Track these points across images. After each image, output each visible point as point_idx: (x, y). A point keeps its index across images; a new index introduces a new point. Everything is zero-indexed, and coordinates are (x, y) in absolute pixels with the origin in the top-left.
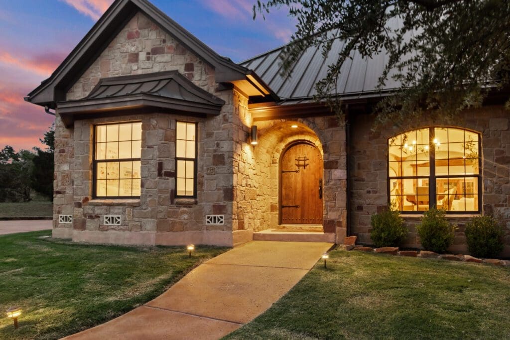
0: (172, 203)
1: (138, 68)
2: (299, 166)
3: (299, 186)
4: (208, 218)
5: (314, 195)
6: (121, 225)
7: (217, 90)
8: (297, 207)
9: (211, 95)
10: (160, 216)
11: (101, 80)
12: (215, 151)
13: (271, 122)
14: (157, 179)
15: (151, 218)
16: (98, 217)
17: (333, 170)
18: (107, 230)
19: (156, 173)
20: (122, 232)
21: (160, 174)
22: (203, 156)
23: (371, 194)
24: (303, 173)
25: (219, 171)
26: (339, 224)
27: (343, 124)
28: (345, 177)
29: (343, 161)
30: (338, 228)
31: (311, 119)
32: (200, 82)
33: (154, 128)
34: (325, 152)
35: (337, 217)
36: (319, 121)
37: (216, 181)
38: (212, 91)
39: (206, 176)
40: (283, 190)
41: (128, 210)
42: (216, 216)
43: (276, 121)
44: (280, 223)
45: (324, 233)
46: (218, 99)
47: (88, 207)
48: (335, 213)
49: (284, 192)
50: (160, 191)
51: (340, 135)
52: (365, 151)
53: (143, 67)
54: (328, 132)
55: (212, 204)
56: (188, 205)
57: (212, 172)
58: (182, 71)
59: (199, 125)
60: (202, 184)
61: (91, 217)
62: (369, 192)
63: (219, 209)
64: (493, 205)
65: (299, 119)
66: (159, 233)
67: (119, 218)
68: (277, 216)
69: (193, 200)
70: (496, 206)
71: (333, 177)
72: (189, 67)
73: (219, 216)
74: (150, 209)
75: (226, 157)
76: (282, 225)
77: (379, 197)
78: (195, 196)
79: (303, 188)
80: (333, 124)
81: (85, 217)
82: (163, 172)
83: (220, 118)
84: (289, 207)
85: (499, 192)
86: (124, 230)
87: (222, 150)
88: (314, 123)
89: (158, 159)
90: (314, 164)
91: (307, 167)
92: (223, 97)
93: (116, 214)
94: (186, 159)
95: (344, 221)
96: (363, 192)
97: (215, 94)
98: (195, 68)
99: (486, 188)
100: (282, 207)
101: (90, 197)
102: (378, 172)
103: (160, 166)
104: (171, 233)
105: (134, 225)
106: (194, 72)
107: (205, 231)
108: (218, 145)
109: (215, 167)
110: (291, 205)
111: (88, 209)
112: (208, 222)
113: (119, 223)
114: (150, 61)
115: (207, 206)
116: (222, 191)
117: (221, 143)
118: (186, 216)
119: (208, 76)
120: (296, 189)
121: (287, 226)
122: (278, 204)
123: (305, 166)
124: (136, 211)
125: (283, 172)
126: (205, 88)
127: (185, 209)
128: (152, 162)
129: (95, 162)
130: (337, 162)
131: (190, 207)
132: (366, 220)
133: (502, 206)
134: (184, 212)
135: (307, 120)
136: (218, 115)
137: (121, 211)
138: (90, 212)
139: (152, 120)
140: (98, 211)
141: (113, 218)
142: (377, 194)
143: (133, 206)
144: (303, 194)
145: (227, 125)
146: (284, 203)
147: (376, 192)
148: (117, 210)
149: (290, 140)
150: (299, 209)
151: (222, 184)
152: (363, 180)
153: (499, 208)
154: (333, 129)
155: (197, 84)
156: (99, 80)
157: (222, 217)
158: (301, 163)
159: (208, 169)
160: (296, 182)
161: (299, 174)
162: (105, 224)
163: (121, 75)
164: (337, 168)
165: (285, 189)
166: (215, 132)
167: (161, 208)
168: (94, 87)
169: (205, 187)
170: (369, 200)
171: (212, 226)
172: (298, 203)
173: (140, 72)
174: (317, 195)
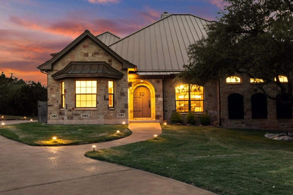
0: (108, 109)
1: (88, 59)
2: (141, 95)
3: (141, 103)
4: (119, 115)
5: (147, 107)
6: (89, 117)
7: (121, 70)
8: (140, 111)
9: (119, 72)
10: (105, 114)
11: (71, 62)
12: (121, 91)
13: (136, 80)
14: (104, 101)
15: (102, 114)
16: (79, 115)
17: (158, 98)
18: (83, 119)
19: (104, 99)
20: (89, 120)
21: (105, 100)
22: (116, 93)
23: (170, 106)
24: (142, 98)
25: (122, 98)
26: (161, 116)
27: (161, 82)
28: (162, 100)
29: (162, 95)
30: (160, 118)
31: (150, 80)
32: (115, 67)
33: (103, 84)
34: (155, 91)
35: (160, 114)
36: (153, 80)
37: (121, 102)
38: (119, 70)
39: (117, 100)
40: (134, 104)
41: (92, 112)
42: (122, 114)
43: (137, 80)
44: (134, 117)
45: (156, 119)
46: (122, 73)
47: (74, 111)
48: (159, 113)
49: (135, 105)
50: (105, 105)
51: (160, 86)
52: (168, 91)
53: (90, 59)
54: (157, 85)
55: (120, 110)
56: (112, 110)
57: (119, 98)
58: (107, 62)
59: (115, 82)
60: (116, 103)
61: (76, 115)
62: (169, 105)
63: (123, 111)
64: (208, 110)
65: (146, 80)
66: (105, 120)
67: (88, 115)
68: (133, 115)
69: (114, 109)
70: (209, 110)
71: (158, 100)
72: (110, 61)
73: (123, 114)
74: (101, 112)
75: (125, 93)
76: (135, 118)
77: (172, 107)
78: (114, 107)
79: (142, 104)
80: (158, 82)
81: (73, 115)
82: (106, 98)
83: (123, 80)
84: (137, 111)
85: (209, 105)
86: (90, 119)
87: (123, 91)
88: (151, 81)
89: (104, 94)
90: (147, 95)
91: (144, 96)
92: (124, 72)
93: (87, 113)
94: (111, 94)
95: (162, 115)
96: (167, 105)
97: (120, 71)
98: (113, 62)
99: (205, 104)
100: (134, 111)
101: (74, 107)
102: (172, 98)
103: (105, 96)
104: (108, 120)
105: (95, 117)
106: (112, 63)
107: (118, 119)
108: (122, 89)
109: (121, 97)
110: (138, 110)
111: (74, 112)
112: (119, 116)
113: (88, 117)
114: (94, 57)
115: (118, 110)
116: (124, 105)
117: (123, 89)
118: (112, 114)
119: (118, 65)
120: (140, 104)
121: (137, 118)
122: (133, 110)
123: (143, 95)
124: (96, 112)
125: (134, 97)
126: (117, 69)
127: (112, 112)
128: (102, 95)
129: (76, 95)
130: (160, 95)
131: (113, 111)
132: (169, 115)
133: (210, 110)
134: (111, 113)
135: (149, 80)
136: (122, 78)
137: (89, 112)
138: (75, 113)
139: (102, 81)
140: (79, 112)
141: (85, 115)
142: (172, 106)
143: (94, 110)
144: (143, 106)
145: (125, 82)
146: (135, 110)
147: (171, 105)
148: (87, 112)
149: (138, 85)
150: (141, 112)
151: (124, 103)
152: (167, 101)
153: (209, 111)
154: (158, 84)
155: (113, 67)
156: (70, 62)
157: (124, 114)
158: (142, 94)
159: (118, 97)
160: (140, 101)
161: (141, 98)
162: (82, 117)
163: (80, 61)
164: (160, 97)
165: (135, 104)
166: (121, 84)
167: (105, 111)
168: (67, 64)
169: (117, 104)
170: (169, 108)
171: (120, 117)
172: (141, 109)
173: (89, 60)
174: (148, 106)
